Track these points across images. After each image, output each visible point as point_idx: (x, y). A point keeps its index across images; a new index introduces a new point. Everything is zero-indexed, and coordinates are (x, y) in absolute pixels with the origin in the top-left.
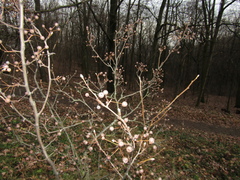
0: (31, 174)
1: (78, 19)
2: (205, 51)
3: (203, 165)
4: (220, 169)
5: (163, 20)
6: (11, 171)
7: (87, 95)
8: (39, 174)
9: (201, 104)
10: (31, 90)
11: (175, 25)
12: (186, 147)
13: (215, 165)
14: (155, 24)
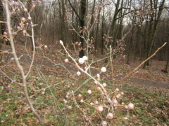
0: (27, 116)
1: (58, 6)
2: (150, 28)
3: (149, 111)
4: (162, 113)
5: (120, 6)
6: (13, 114)
7: (67, 60)
8: (32, 116)
9: (147, 66)
10: (18, 56)
11: (130, 9)
12: (136, 97)
13: (158, 111)
14: (114, 8)
